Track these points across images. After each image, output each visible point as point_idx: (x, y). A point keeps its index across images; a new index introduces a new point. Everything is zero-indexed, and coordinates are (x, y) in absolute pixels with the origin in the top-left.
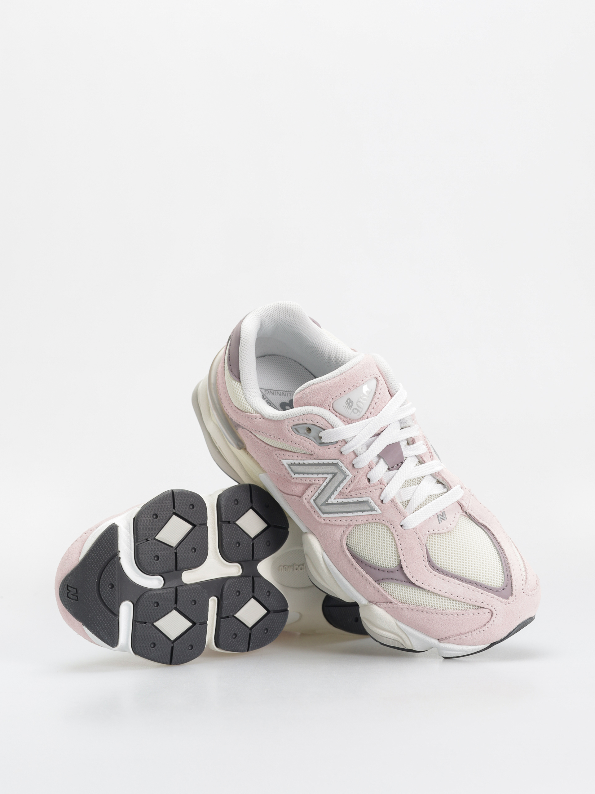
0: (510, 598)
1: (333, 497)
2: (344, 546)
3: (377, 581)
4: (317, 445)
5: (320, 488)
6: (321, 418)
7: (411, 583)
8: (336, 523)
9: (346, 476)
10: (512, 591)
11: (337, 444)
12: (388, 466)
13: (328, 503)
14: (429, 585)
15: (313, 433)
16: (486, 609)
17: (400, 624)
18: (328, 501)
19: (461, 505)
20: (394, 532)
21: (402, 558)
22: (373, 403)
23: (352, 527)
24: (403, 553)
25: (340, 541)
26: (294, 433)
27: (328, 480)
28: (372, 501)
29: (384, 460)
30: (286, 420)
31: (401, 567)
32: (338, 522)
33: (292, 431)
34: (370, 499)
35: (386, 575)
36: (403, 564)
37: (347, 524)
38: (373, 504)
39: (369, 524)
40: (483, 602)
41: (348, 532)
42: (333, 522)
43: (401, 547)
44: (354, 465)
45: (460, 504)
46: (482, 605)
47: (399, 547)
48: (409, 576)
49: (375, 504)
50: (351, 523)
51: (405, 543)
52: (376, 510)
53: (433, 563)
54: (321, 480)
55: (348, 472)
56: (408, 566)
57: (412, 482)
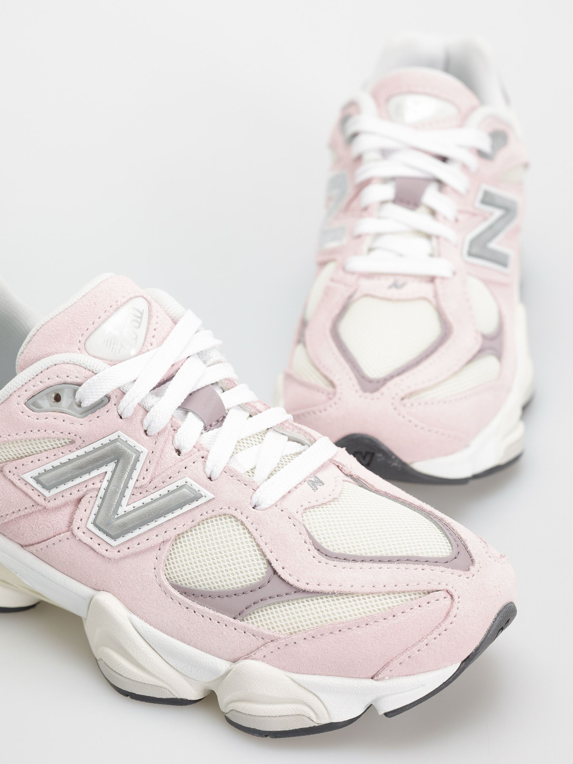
0: (471, 568)
1: (125, 501)
2: (165, 582)
3: (239, 615)
4: (76, 418)
5: (99, 495)
6: (71, 366)
7: (298, 590)
8: (143, 546)
9: (138, 453)
10: (471, 557)
11: (110, 403)
12: (204, 423)
13: (119, 515)
14: (330, 583)
15: (65, 400)
16: (440, 591)
17: (298, 677)
18: (119, 512)
19: (340, 466)
20: (244, 520)
21: (270, 556)
22: (151, 328)
23: (170, 543)
24: (270, 548)
25: (155, 578)
26: (33, 412)
27: (108, 476)
28: (193, 483)
29: (194, 413)
30: (14, 393)
31: (275, 572)
32: (145, 545)
33: (28, 409)
34: (188, 479)
35: (251, 597)
36: (275, 565)
37: (160, 539)
38: (196, 487)
39: (197, 526)
40: (431, 581)
41: (165, 555)
42: (135, 548)
43: (264, 540)
44: (147, 432)
45: (338, 465)
46: (430, 588)
47: (260, 540)
48: (291, 580)
49: (200, 485)
50: (167, 536)
51: (268, 530)
52: (203, 495)
53: (326, 550)
54: (97, 481)
55: (140, 447)
56: (285, 567)
57: (249, 442)
